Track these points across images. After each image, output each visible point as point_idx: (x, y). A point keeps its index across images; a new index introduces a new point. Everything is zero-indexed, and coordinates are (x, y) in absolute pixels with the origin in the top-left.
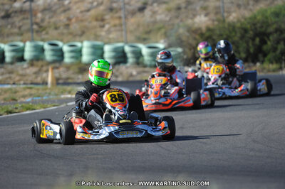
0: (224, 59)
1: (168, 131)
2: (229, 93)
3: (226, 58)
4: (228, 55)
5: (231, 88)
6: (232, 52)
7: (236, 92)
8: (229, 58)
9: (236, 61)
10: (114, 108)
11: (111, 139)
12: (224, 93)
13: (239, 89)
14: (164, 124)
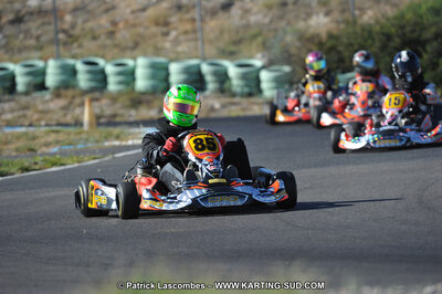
0: (406, 81)
1: (284, 195)
2: (416, 138)
3: (410, 79)
4: (412, 75)
5: (419, 131)
6: (420, 71)
7: (429, 137)
8: (414, 80)
9: (425, 85)
10: (201, 160)
11: (195, 210)
12: (409, 139)
13: (433, 132)
14: (278, 184)
